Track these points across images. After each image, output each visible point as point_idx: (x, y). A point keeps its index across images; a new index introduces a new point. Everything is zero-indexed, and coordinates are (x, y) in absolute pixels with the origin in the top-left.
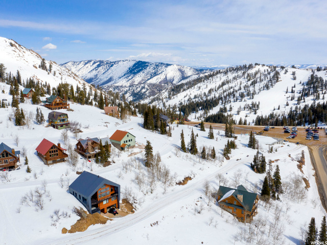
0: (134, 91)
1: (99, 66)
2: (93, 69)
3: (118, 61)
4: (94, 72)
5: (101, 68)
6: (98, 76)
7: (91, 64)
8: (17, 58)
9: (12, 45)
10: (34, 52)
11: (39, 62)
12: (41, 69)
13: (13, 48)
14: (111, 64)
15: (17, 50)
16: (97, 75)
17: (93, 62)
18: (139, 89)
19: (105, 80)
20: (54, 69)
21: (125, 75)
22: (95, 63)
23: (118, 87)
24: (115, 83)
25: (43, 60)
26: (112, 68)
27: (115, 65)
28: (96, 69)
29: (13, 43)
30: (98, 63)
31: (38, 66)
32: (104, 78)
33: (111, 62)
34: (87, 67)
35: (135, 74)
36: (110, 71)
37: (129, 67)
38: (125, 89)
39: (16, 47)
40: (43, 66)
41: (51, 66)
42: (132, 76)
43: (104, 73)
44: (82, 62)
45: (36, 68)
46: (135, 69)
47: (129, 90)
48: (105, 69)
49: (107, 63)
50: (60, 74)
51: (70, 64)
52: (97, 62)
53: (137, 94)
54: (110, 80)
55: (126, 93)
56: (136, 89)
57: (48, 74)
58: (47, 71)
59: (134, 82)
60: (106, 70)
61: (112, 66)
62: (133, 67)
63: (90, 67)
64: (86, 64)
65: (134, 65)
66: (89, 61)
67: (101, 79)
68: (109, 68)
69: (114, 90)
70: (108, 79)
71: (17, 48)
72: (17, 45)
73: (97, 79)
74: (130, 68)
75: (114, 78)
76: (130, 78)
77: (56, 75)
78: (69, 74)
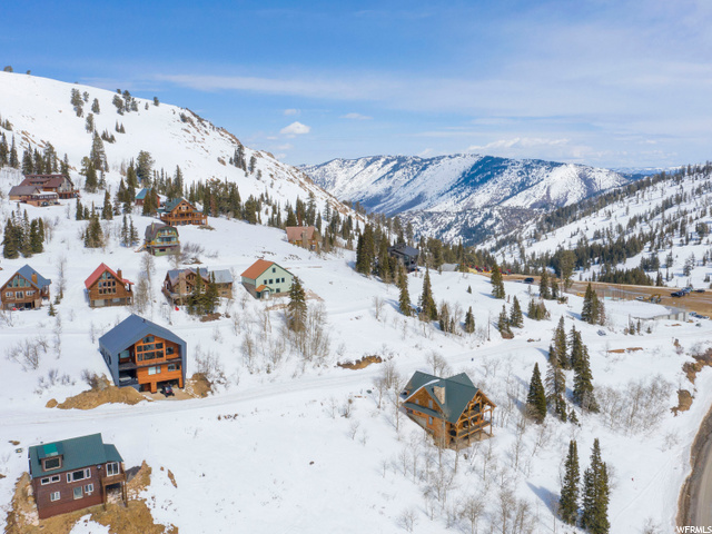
0: (467, 223)
1: (395, 168)
2: (384, 176)
3: (439, 158)
4: (386, 184)
5: (400, 173)
6: (394, 191)
7: (380, 165)
8: (188, 144)
9: (184, 119)
10: (226, 132)
11: (231, 151)
12: (233, 167)
13: (186, 125)
14: (423, 165)
15: (192, 129)
16: (390, 188)
17: (383, 160)
18: (478, 220)
19: (409, 199)
20: (258, 166)
21: (452, 188)
22: (387, 162)
23: (431, 214)
24: (430, 206)
25: (241, 147)
26: (425, 173)
27: (431, 167)
28: (388, 175)
29: (187, 114)
30: (395, 162)
31: (227, 160)
32: (406, 195)
33: (423, 160)
34: (371, 171)
35: (475, 185)
36: (419, 179)
37: (462, 170)
38: (448, 220)
39: (192, 123)
40: (238, 161)
41: (253, 160)
42: (468, 190)
43: (405, 185)
44: (361, 161)
45: (224, 163)
46: (476, 174)
47: (457, 221)
48: (409, 175)
49: (414, 162)
50: (272, 176)
51: (334, 165)
52: (392, 160)
53: (473, 230)
54: (419, 199)
55: (449, 227)
56: (472, 219)
57: (246, 175)
58: (245, 169)
59: (473, 204)
60: (411, 177)
61: (424, 169)
62: (472, 169)
63: (377, 170)
64: (368, 164)
65: (475, 166)
66: (376, 159)
67: (399, 198)
68: (419, 174)
69: (423, 220)
70: (413, 197)
71: (194, 125)
72: (195, 120)
73: (390, 198)
74: (464, 174)
75: (429, 196)
76: (464, 194)
77: (262, 178)
78: (291, 177)
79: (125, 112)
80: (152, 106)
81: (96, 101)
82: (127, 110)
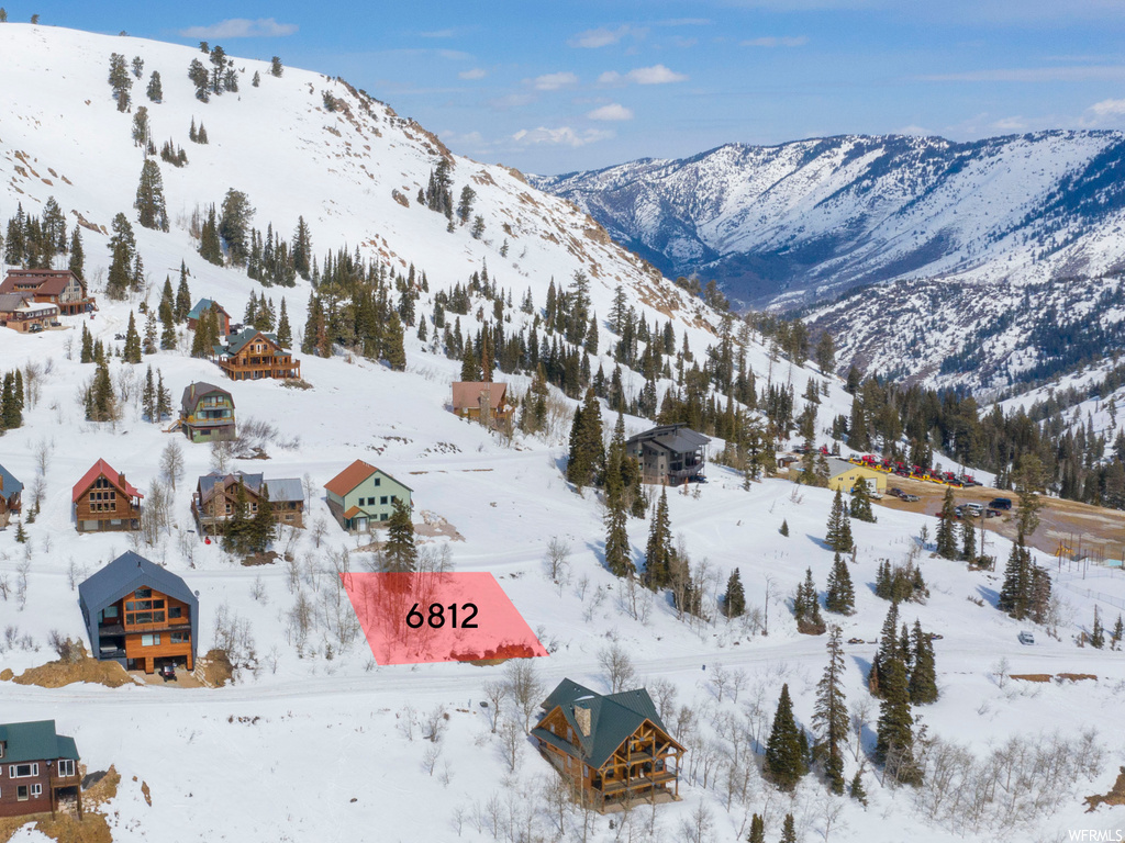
0: (1051, 314)
1: (878, 168)
2: (847, 189)
3: (999, 142)
4: (851, 206)
5: (889, 179)
6: (871, 225)
7: (838, 160)
8: (335, 163)
9: (331, 104)
10: (419, 129)
11: (421, 173)
12: (425, 208)
13: (333, 118)
14: (953, 159)
15: (346, 127)
16: (863, 218)
17: (847, 147)
18: (1084, 308)
19: (909, 246)
20: (477, 208)
21: (1028, 220)
22: (852, 155)
23: (956, 288)
24: (965, 265)
25: (444, 165)
26: (957, 180)
27: (974, 163)
28: (859, 186)
29: (339, 92)
30: (879, 153)
31: (412, 196)
32: (903, 237)
33: (954, 147)
34: (815, 176)
35: (1095, 213)
36: (941, 197)
37: (1061, 172)
38: (1000, 305)
39: (347, 112)
40: (437, 197)
41: (468, 194)
42: (1073, 226)
43: (903, 211)
44: (789, 150)
45: (404, 201)
46: (1100, 184)
47: (1025, 308)
48: (914, 185)
49: (930, 152)
50: (507, 228)
51: (720, 160)
52: (871, 148)
53: (1069, 333)
54: (938, 246)
55: (1002, 324)
56: (1068, 306)
57: (451, 228)
58: (449, 215)
59: (1085, 261)
60: (920, 190)
61: (956, 168)
62: (1089, 171)
63: (828, 173)
64: (809, 156)
65: (1098, 163)
66: (829, 144)
67: (882, 242)
68: (940, 183)
69: (935, 305)
70: (922, 241)
71: (350, 116)
72: (354, 103)
73: (861, 243)
74: (1064, 182)
75: (964, 240)
76: (1060, 236)
77: (485, 235)
78: (554, 230)
79: (213, 96)
80: (267, 79)
81: (156, 76)
82: (217, 90)
